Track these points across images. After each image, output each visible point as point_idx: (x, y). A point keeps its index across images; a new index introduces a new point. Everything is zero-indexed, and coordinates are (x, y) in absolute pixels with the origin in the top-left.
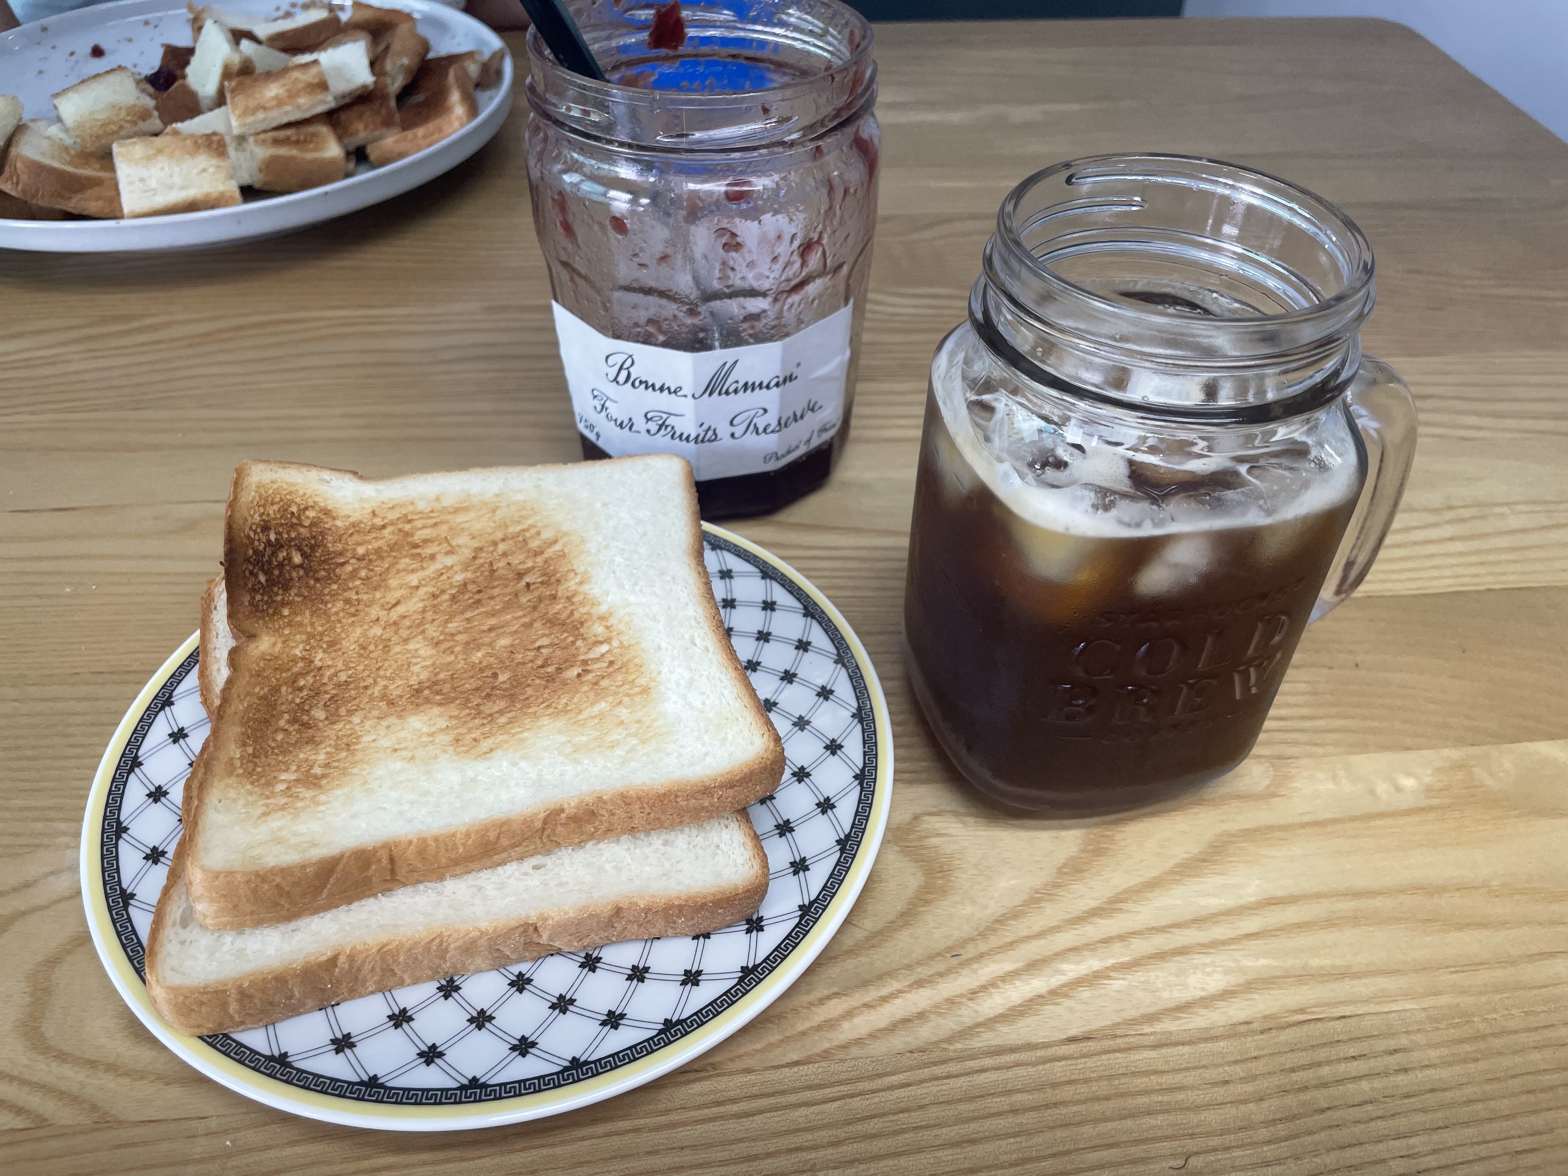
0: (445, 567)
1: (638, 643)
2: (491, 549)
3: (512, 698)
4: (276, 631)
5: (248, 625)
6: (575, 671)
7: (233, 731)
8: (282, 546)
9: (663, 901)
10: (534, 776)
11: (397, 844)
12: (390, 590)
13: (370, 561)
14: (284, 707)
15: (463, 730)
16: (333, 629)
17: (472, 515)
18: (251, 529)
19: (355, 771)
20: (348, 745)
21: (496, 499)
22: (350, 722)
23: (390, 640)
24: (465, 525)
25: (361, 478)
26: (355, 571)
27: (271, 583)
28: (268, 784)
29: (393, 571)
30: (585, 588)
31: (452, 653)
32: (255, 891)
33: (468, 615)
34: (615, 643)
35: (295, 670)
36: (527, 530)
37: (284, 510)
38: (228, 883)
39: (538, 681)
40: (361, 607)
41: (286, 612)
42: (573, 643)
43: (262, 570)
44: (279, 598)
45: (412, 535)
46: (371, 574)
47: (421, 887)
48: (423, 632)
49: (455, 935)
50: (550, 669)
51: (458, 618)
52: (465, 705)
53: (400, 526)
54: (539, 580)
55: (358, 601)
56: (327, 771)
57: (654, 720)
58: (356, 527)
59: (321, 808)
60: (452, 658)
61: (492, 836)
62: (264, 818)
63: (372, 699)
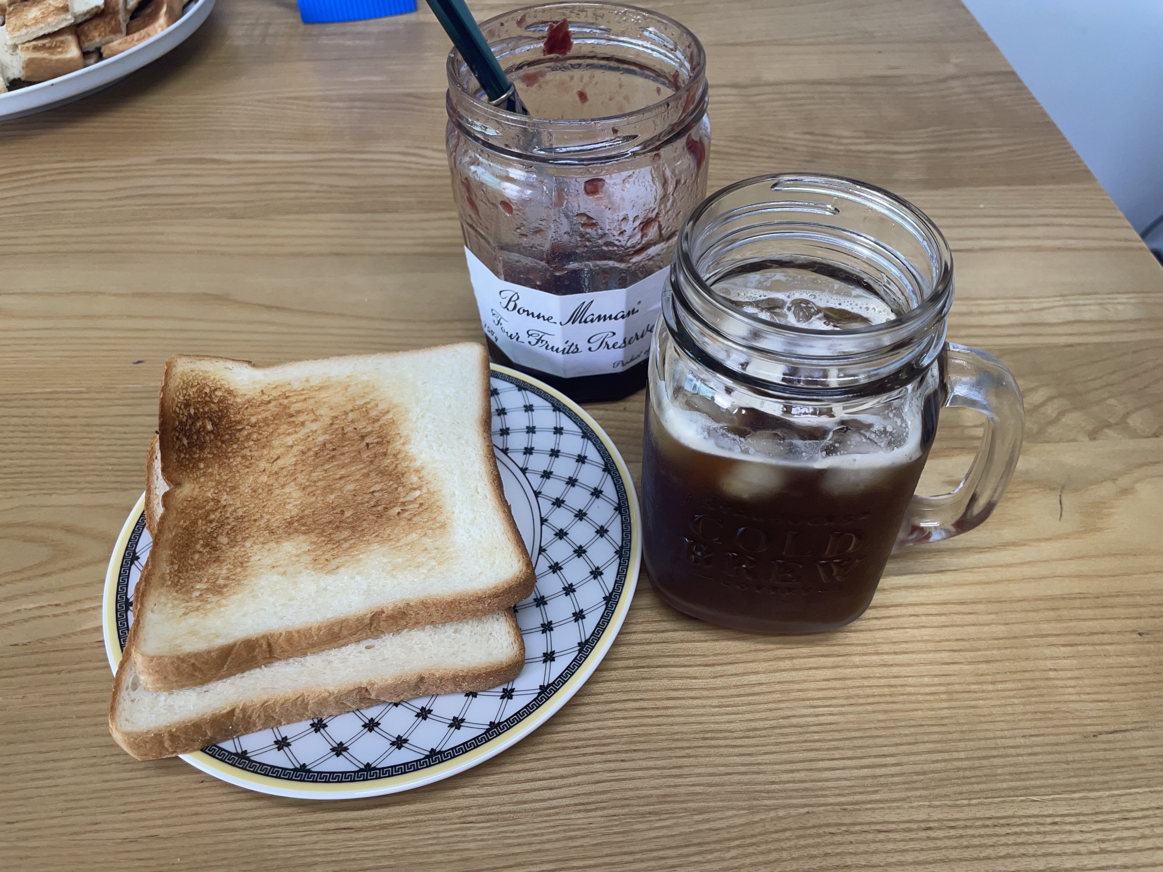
0: (312, 431)
1: (440, 491)
2: (344, 417)
3: (353, 529)
4: (195, 479)
5: (175, 475)
6: (397, 509)
7: (165, 553)
8: (199, 418)
9: (451, 673)
10: (365, 588)
11: (272, 635)
12: (273, 448)
13: (260, 427)
14: (199, 535)
15: (319, 552)
16: (234, 477)
17: (331, 392)
18: (177, 406)
19: (246, 582)
20: (242, 563)
21: (348, 380)
22: (244, 546)
23: (272, 485)
24: (325, 400)
25: (254, 366)
26: (250, 434)
27: (191, 445)
28: (188, 592)
29: (276, 434)
30: (407, 447)
31: (314, 495)
32: (178, 668)
33: (327, 467)
34: (425, 490)
35: (207, 508)
36: (369, 403)
37: (200, 391)
38: (159, 664)
39: (371, 517)
40: (253, 461)
41: (202, 465)
42: (396, 489)
43: (185, 435)
44: (197, 456)
45: (289, 408)
46: (261, 436)
47: (291, 661)
48: (295, 479)
49: (312, 695)
50: (380, 508)
51: (319, 469)
52: (321, 534)
53: (281, 401)
54: (376, 441)
55: (252, 457)
56: (227, 582)
57: (448, 548)
58: (250, 403)
59: (222, 609)
60: (313, 499)
61: (336, 629)
62: (184, 617)
63: (259, 528)
